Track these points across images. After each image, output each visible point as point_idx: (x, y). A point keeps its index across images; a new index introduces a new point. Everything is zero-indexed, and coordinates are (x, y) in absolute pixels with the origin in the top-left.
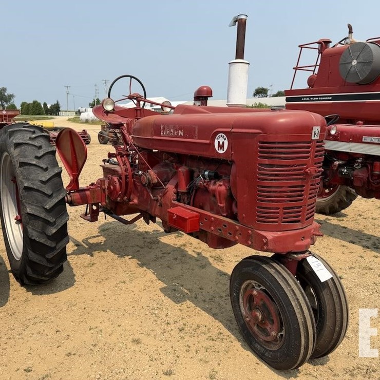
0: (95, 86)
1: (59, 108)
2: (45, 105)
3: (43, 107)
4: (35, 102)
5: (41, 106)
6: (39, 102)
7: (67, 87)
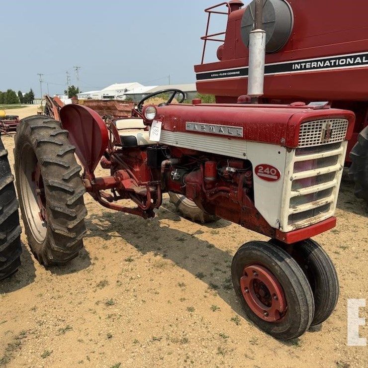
0: (67, 73)
1: (33, 96)
2: (20, 93)
3: (18, 96)
4: (9, 91)
5: (16, 95)
6: (13, 90)
7: (40, 75)
